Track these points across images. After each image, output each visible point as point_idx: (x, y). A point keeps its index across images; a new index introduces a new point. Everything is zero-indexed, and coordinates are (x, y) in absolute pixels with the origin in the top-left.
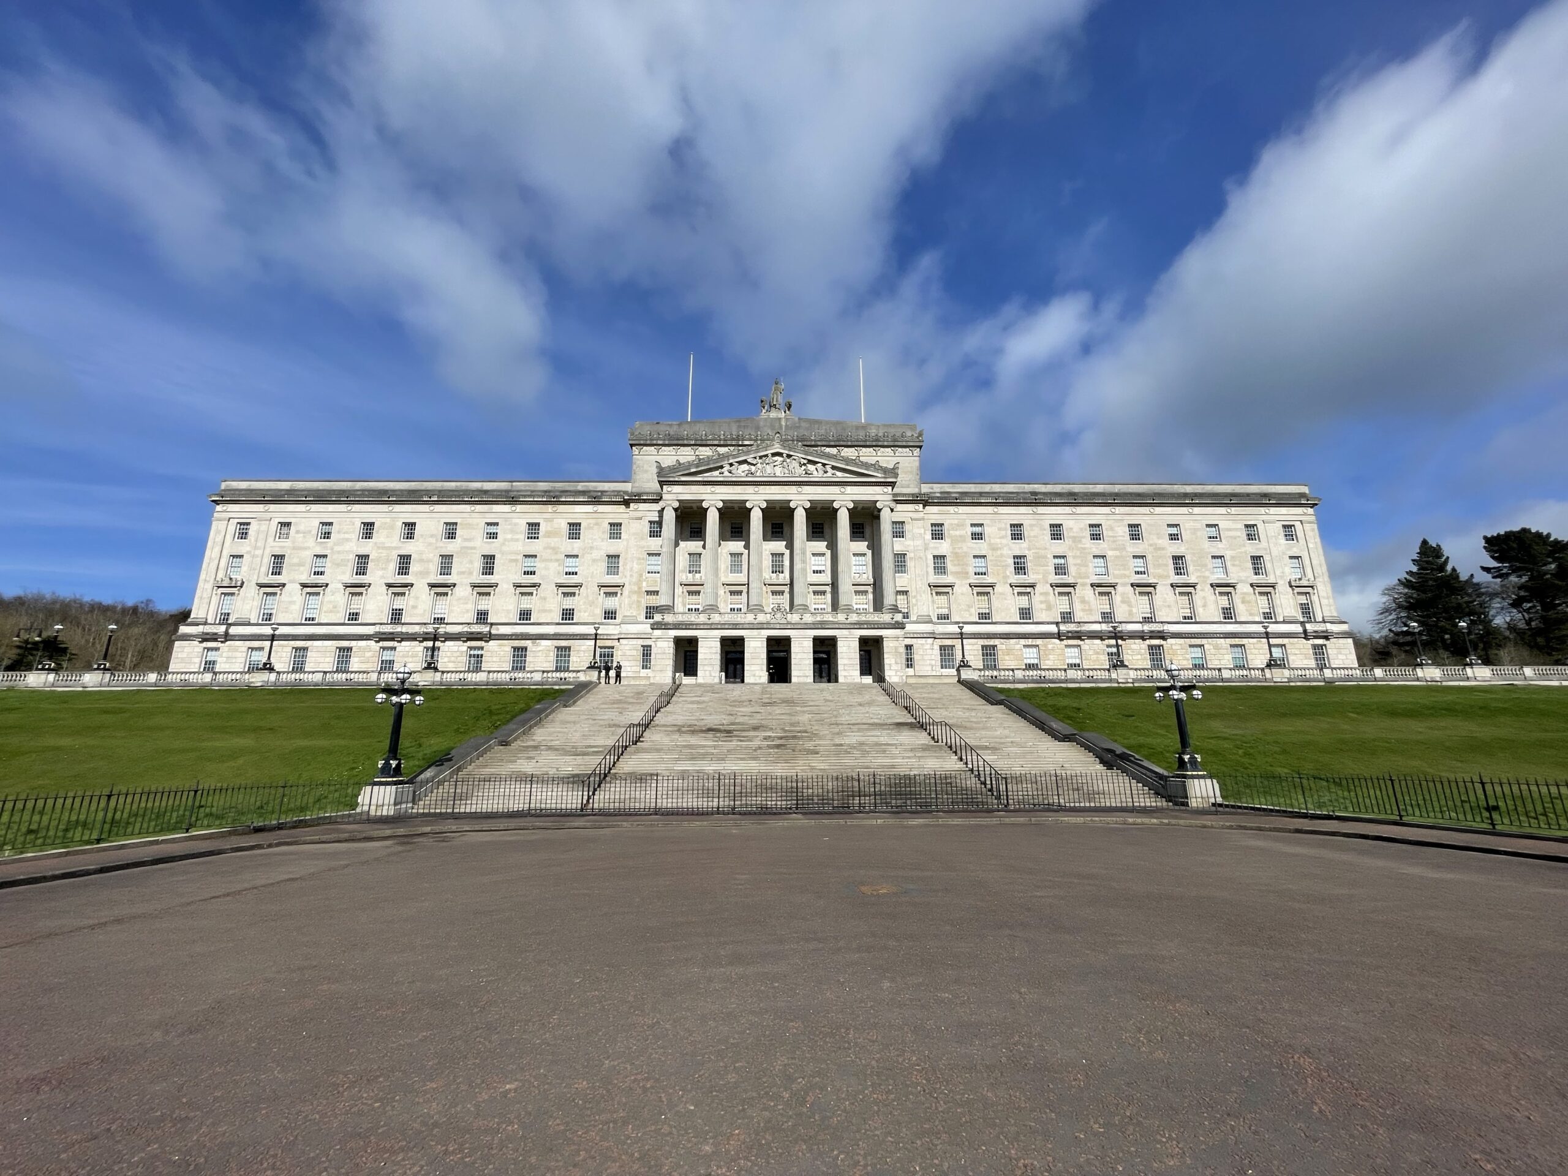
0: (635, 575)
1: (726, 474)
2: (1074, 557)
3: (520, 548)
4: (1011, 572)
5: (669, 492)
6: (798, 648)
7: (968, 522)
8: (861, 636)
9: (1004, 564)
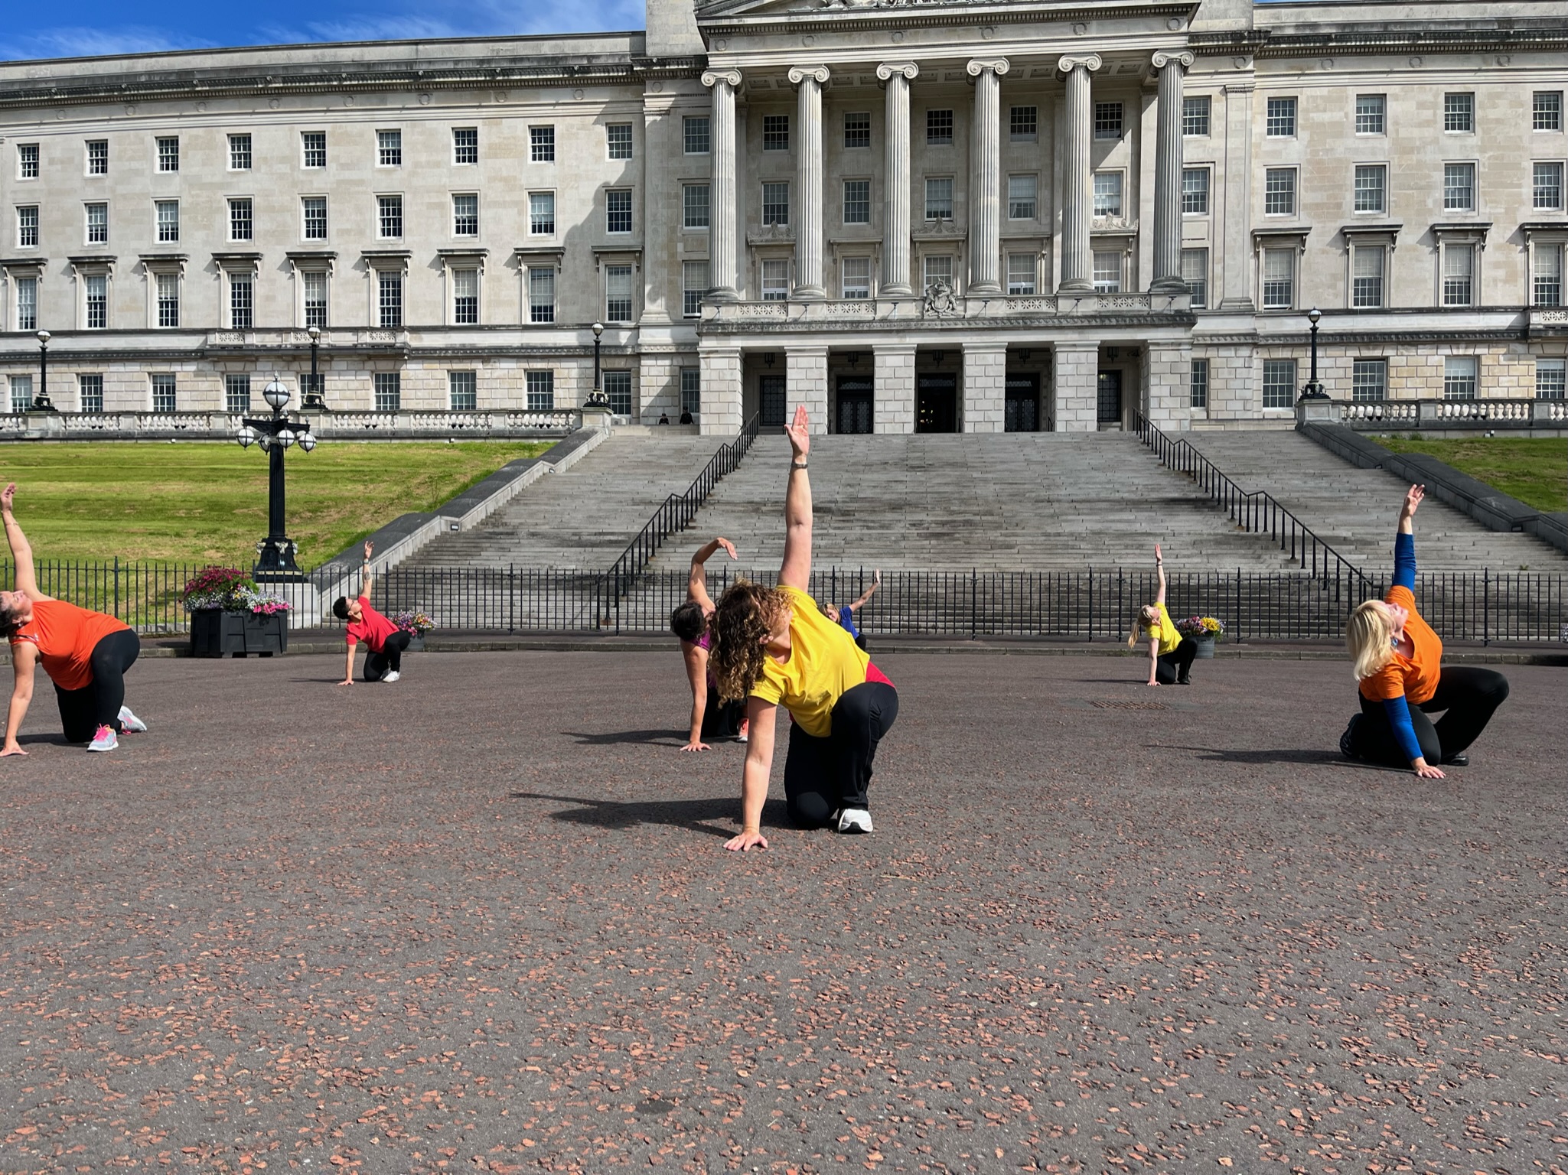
0: (664, 230)
3: (445, 180)
5: (722, 53)
6: (978, 368)
7: (1352, 93)
8: (1103, 342)
9: (1423, 183)
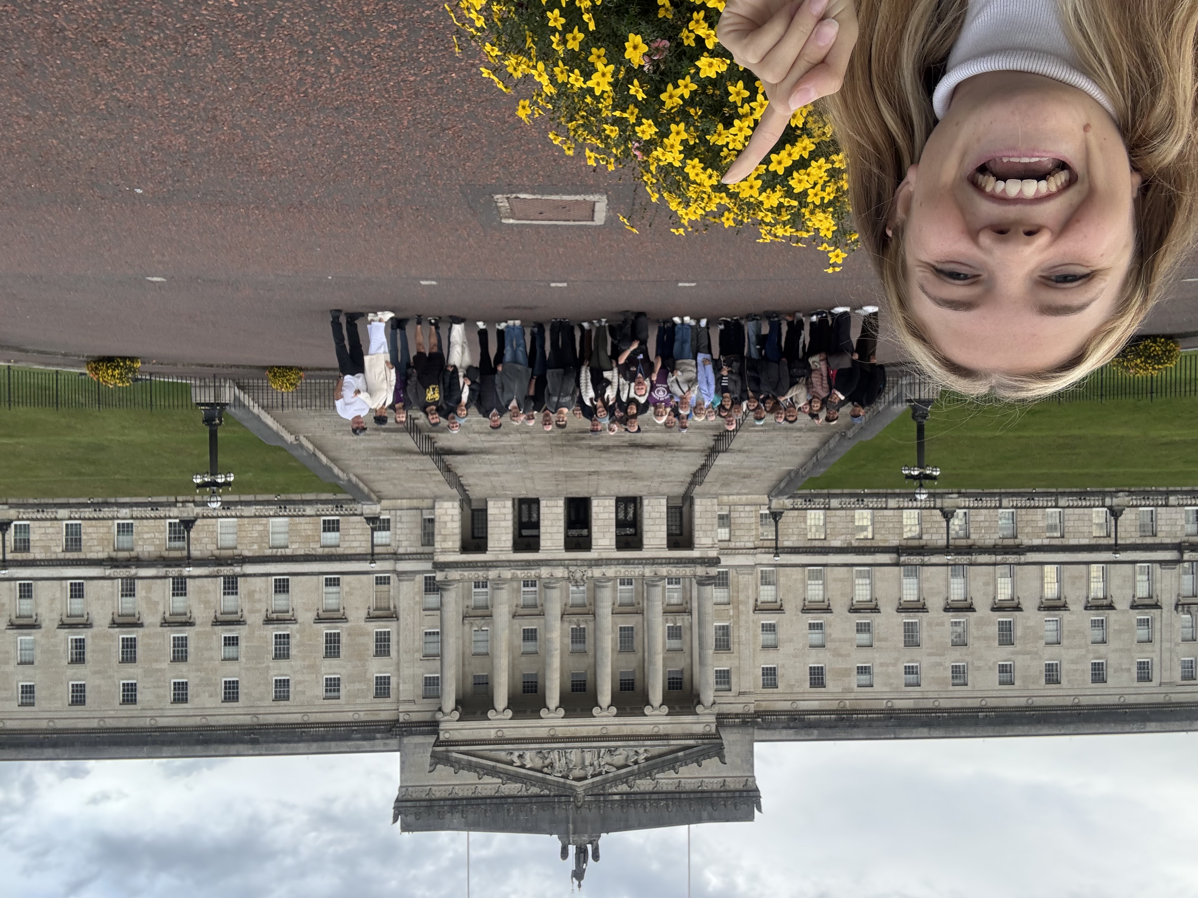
0: (742, 623)
1: (641, 750)
2: (211, 659)
3: (877, 655)
4: (295, 637)
5: (708, 724)
6: (556, 537)
7: (342, 700)
8: (485, 553)
9: (302, 648)
